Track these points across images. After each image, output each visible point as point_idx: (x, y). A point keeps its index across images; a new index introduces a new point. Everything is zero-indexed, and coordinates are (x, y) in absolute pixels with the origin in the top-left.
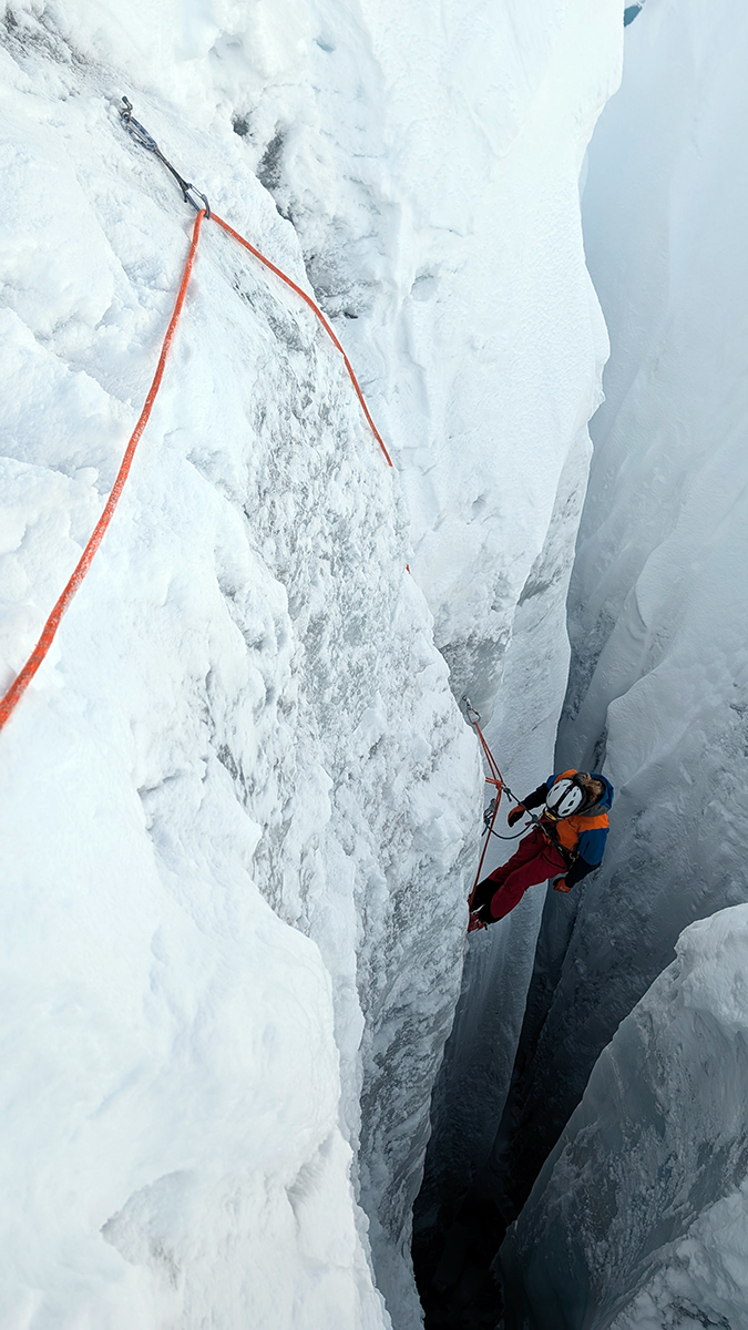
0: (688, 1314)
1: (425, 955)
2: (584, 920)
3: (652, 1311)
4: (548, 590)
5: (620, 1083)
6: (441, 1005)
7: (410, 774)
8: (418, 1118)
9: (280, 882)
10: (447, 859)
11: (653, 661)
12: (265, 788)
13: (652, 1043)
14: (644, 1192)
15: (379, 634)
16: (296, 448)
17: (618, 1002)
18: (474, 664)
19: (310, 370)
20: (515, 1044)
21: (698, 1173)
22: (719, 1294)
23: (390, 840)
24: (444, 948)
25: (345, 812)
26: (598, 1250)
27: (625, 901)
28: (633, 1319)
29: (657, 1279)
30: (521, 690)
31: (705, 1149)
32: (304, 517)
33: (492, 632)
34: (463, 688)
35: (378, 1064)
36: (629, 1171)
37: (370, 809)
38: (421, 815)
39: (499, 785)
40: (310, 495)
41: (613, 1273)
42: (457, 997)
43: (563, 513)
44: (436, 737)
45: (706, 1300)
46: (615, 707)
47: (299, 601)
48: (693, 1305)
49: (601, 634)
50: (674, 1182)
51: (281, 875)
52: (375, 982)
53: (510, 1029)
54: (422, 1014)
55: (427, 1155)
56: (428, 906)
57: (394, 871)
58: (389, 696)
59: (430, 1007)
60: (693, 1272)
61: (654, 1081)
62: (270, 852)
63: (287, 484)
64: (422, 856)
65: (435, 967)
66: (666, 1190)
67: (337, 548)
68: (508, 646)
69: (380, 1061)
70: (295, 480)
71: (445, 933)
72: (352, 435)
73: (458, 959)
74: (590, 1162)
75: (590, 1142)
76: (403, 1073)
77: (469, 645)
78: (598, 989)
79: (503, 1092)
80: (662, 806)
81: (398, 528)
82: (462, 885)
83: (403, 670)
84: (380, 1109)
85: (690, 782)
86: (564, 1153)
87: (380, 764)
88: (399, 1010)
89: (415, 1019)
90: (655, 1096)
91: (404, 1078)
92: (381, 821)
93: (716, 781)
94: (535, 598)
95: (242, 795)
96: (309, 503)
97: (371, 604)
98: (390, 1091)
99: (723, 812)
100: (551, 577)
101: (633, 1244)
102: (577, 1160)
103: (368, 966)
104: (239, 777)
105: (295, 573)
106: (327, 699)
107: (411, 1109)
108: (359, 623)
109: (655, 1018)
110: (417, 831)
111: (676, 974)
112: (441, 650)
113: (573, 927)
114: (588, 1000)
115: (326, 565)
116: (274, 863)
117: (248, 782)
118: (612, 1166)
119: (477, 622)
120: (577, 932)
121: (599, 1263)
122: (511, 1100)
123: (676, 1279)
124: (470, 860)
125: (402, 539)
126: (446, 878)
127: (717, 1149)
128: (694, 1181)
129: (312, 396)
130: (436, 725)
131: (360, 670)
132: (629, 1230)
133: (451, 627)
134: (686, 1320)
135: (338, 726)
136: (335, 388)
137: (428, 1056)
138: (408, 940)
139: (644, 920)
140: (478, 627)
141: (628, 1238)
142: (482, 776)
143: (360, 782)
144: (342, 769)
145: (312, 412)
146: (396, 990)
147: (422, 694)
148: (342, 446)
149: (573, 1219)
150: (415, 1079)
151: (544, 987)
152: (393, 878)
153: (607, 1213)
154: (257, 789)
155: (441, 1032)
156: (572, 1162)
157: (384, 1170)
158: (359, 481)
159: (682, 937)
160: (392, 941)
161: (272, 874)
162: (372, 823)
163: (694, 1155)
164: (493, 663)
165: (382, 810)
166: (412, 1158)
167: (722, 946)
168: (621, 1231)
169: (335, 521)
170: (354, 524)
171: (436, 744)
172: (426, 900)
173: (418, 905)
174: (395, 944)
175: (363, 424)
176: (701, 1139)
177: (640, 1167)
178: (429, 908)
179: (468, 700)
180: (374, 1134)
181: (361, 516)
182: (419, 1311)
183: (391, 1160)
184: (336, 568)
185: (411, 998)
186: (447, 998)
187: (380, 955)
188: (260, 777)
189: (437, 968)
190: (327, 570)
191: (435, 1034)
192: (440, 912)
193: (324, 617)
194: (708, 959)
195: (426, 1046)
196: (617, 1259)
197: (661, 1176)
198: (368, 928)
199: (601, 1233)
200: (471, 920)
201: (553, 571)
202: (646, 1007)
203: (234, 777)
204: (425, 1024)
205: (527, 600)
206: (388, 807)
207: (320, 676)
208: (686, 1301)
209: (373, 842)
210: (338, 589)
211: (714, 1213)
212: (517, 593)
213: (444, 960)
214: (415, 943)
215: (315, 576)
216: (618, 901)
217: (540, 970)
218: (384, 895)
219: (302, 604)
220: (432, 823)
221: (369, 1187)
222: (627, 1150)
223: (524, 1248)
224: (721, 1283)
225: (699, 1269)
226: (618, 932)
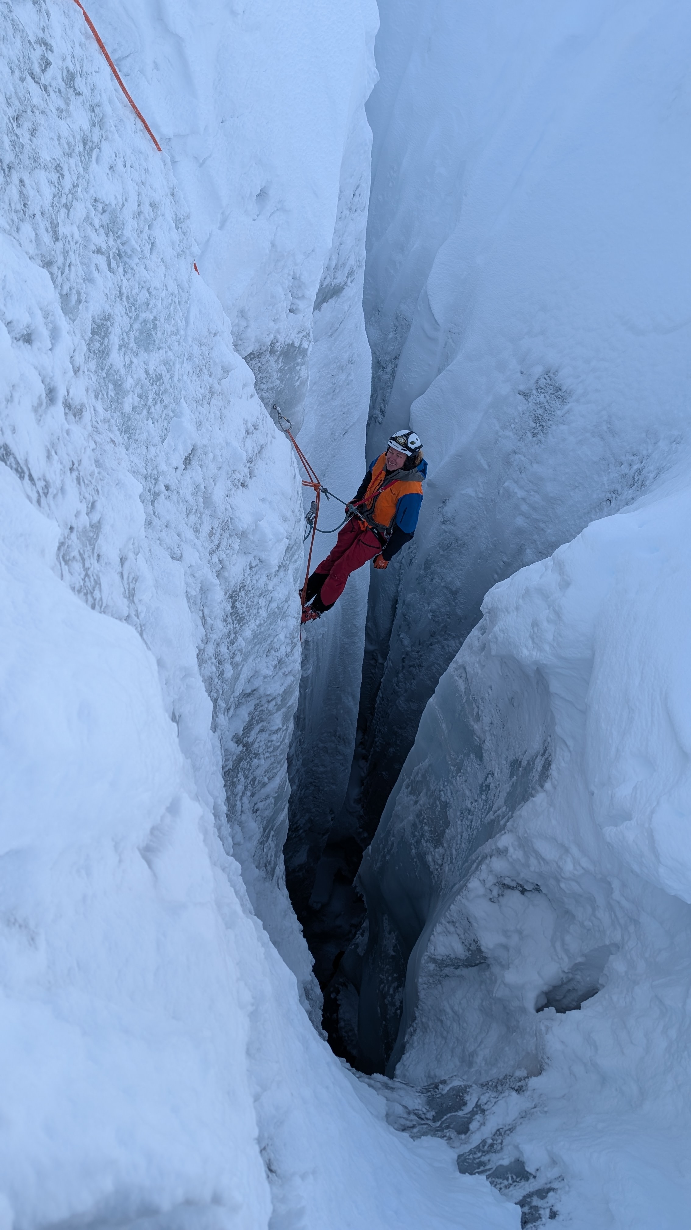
0: (509, 887)
1: (266, 645)
2: (404, 601)
3: (481, 891)
4: (344, 293)
5: (444, 726)
6: (286, 685)
7: (229, 482)
8: (277, 780)
9: (97, 583)
10: (274, 558)
11: (447, 359)
12: (62, 490)
13: (468, 690)
14: (469, 806)
15: (174, 338)
16: (41, 119)
17: (438, 664)
18: (280, 370)
19: (42, 23)
20: (356, 711)
21: (511, 783)
22: (532, 869)
23: (218, 546)
24: (282, 637)
25: (168, 522)
26: (437, 856)
27: (437, 579)
28: (467, 899)
29: (483, 867)
30: (329, 397)
31: (515, 764)
32: (64, 201)
33: (293, 336)
34: (272, 396)
35: (236, 742)
36: (457, 792)
37: (193, 518)
38: (244, 520)
39: (316, 487)
40: (67, 174)
41: (450, 869)
42: (299, 676)
43: (350, 209)
44: (249, 444)
45: (522, 875)
46: (417, 407)
47: (74, 298)
48: (513, 880)
49: (398, 336)
50: (492, 794)
51: (97, 576)
52: (222, 673)
53: (350, 698)
54: (269, 695)
55: (290, 809)
56: (262, 602)
57: (226, 574)
58: (195, 405)
59: (276, 688)
60: (511, 856)
61: (471, 720)
62: (80, 554)
63: (35, 158)
64: (250, 558)
65: (276, 654)
66: (486, 801)
67: (111, 242)
68: (310, 349)
69: (238, 740)
70: (45, 156)
71: (281, 623)
72: (108, 110)
73: (295, 644)
74: (424, 791)
75: (424, 776)
76: (259, 747)
77: (272, 351)
78: (421, 656)
79: (350, 750)
80: (464, 492)
81: (179, 222)
82: (292, 580)
83: (206, 377)
84: (243, 779)
85: (486, 467)
86: (404, 787)
87: (196, 473)
88: (249, 695)
89: (264, 701)
90: (473, 730)
91: (261, 750)
92: (205, 529)
93: (509, 463)
94: (332, 301)
95: (34, 496)
96: (67, 183)
97: (159, 305)
98: (250, 763)
99: (516, 490)
100: (345, 279)
101: (463, 845)
102: (414, 791)
103: (214, 660)
104: (27, 477)
105: (64, 264)
106: (127, 408)
107: (270, 774)
108: (150, 326)
109: (468, 669)
110: (243, 535)
111: (484, 630)
112: (245, 358)
113: (396, 608)
114: (413, 666)
115: (101, 260)
116: (87, 565)
117: (40, 484)
118: (443, 790)
119: (276, 327)
120: (399, 612)
121: (438, 864)
122: (356, 757)
123: (498, 865)
124: (296, 557)
125: (184, 234)
126: (275, 575)
127: (524, 763)
128: (508, 790)
129: (50, 57)
130: (247, 432)
131: (159, 378)
132: (459, 836)
133: (252, 333)
134: (508, 892)
135: (144, 436)
136: (78, 51)
137: (279, 730)
138: (248, 633)
139: (454, 593)
140: (278, 331)
141: (459, 842)
142: (299, 479)
143: (178, 493)
144: (156, 480)
145: (53, 76)
146: (243, 678)
147: (229, 402)
148: (99, 123)
149: (414, 836)
150: (271, 749)
151: (376, 661)
152: (226, 580)
153: (441, 826)
154: (52, 491)
155: (289, 707)
156: (411, 793)
157: (254, 826)
158: (125, 165)
159: (487, 598)
160: (233, 636)
161: (87, 575)
162: (196, 531)
163: (507, 771)
164: (298, 368)
165: (206, 518)
166: (276, 813)
167: (520, 600)
168: (454, 838)
169: (104, 211)
170: (127, 215)
171: (250, 451)
172: (259, 596)
173: (253, 602)
174: (236, 638)
175: (120, 100)
176: (512, 758)
177: (465, 787)
178: (264, 603)
179: (278, 408)
180: (241, 799)
181: (132, 206)
182: (298, 926)
183: (259, 818)
184: (113, 264)
185: (257, 683)
186: (290, 679)
187: (224, 649)
188: (55, 479)
189: (278, 654)
190: (103, 265)
191: (284, 710)
192: (274, 605)
193: (108, 318)
194: (508, 613)
195: (277, 720)
196: (452, 859)
197: (482, 791)
198: (208, 626)
199: (438, 841)
200: (304, 612)
201: (346, 271)
202: (460, 661)
203: (22, 477)
204: (273, 703)
205: (325, 304)
206: (211, 516)
207: (115, 383)
208: (507, 879)
209: (200, 549)
210: (120, 287)
211: (525, 810)
212: (312, 293)
213: (283, 647)
214: (255, 636)
215: (91, 272)
216: (432, 580)
217: (371, 648)
218: (218, 595)
219: (79, 301)
220: (256, 526)
221: (242, 842)
222: (453, 777)
223: (379, 865)
224: (533, 861)
225: (515, 854)
226: (433, 606)
